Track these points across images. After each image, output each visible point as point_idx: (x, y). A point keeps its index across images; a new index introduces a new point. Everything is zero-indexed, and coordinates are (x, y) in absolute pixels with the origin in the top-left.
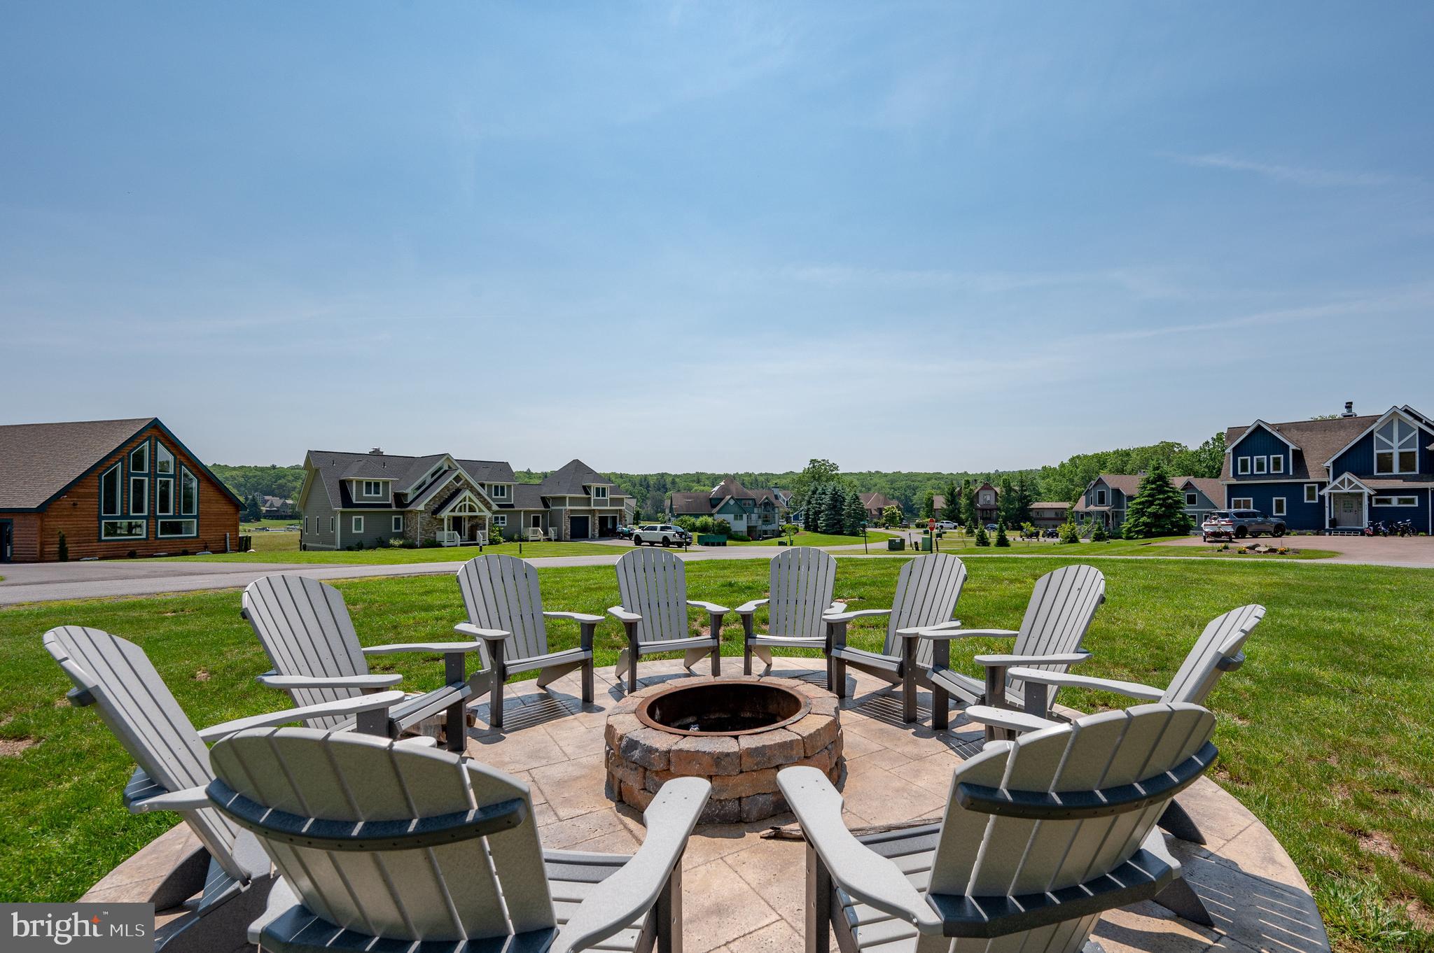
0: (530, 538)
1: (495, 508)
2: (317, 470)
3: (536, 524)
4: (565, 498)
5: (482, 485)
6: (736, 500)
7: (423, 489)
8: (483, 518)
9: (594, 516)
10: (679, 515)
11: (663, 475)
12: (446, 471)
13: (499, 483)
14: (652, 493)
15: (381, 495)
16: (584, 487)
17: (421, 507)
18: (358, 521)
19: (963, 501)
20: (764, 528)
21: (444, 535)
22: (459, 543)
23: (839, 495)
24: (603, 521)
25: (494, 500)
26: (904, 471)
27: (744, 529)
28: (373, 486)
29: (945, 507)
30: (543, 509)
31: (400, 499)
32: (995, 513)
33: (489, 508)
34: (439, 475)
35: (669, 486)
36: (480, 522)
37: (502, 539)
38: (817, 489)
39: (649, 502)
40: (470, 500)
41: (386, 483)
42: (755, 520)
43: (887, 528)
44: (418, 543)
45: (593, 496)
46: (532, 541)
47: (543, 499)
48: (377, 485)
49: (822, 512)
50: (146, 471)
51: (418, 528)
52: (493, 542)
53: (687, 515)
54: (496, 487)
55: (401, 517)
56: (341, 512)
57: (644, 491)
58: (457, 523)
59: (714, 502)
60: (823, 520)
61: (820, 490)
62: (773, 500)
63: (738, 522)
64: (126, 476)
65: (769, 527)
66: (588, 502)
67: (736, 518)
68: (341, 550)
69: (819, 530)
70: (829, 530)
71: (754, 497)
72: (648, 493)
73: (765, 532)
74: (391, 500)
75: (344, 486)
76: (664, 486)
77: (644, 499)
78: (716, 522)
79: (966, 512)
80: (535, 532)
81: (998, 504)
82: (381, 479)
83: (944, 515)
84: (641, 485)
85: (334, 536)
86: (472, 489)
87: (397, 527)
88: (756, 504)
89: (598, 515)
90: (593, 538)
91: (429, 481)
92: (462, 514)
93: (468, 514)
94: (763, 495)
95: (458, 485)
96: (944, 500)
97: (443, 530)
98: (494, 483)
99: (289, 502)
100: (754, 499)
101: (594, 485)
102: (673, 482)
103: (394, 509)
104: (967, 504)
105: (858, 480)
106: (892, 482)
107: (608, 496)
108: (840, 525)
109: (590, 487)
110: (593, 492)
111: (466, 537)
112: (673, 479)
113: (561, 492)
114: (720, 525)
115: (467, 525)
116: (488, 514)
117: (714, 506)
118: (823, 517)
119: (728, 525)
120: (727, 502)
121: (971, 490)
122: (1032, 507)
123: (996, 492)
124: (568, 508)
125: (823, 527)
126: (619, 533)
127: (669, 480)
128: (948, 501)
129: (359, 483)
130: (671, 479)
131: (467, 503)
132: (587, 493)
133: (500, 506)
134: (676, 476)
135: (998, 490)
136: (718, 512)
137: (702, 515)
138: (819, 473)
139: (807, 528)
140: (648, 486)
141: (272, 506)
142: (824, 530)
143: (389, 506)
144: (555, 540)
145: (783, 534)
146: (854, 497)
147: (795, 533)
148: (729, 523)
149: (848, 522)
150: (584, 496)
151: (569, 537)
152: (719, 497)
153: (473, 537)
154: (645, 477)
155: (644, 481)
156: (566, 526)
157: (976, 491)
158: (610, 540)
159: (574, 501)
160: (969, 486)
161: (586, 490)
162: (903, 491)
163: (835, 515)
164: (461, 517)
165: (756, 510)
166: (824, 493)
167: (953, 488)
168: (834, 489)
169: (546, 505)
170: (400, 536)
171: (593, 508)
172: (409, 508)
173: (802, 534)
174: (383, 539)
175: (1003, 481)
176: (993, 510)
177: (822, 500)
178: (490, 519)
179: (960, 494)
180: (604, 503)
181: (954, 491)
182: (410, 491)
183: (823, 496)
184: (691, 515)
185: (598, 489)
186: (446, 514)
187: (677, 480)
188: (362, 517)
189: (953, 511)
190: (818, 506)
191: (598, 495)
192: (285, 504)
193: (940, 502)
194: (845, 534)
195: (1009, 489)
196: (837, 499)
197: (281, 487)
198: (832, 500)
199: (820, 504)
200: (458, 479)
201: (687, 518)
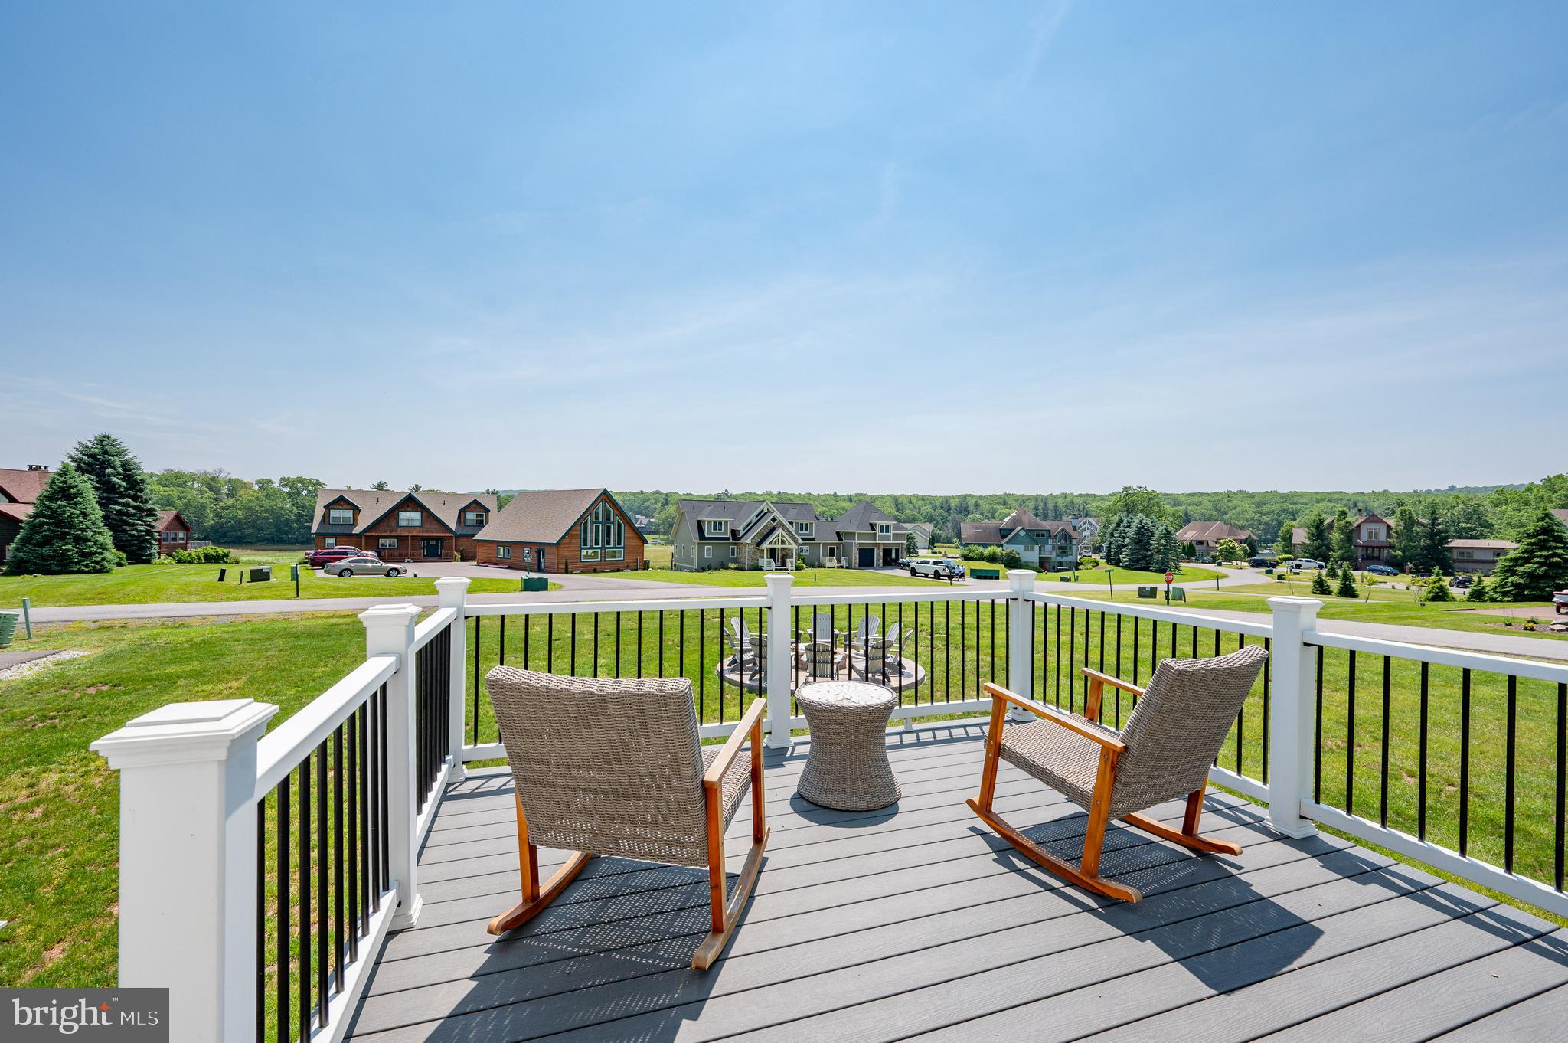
0: (827, 565)
1: (800, 541)
2: (683, 513)
3: (832, 554)
4: (855, 533)
5: (791, 523)
6: (1027, 531)
7: (750, 527)
8: (791, 550)
9: (879, 548)
10: (967, 545)
11: (965, 497)
12: (766, 513)
13: (804, 522)
14: (953, 516)
15: (722, 531)
16: (871, 525)
17: (749, 541)
18: (708, 549)
19: (1335, 536)
20: (1059, 559)
21: (764, 561)
22: (774, 568)
23: (1146, 530)
24: (887, 553)
25: (798, 535)
26: (1283, 490)
27: (1037, 560)
28: (717, 525)
29: (1307, 542)
30: (838, 542)
31: (734, 533)
32: (1386, 551)
33: (796, 542)
34: (761, 516)
35: (971, 508)
36: (789, 552)
37: (805, 566)
38: (1122, 521)
39: (949, 525)
40: (782, 536)
41: (726, 522)
42: (1050, 552)
43: (1220, 564)
44: (746, 567)
45: (878, 532)
46: (828, 568)
47: (838, 534)
48: (720, 523)
49: (1126, 546)
50: (601, 521)
51: (746, 554)
52: (798, 568)
53: (975, 544)
54: (802, 524)
55: (736, 547)
56: (699, 543)
57: (945, 514)
58: (773, 553)
59: (1004, 533)
60: (1127, 555)
61: (1125, 523)
62: (1070, 531)
63: (1029, 553)
64: (592, 523)
65: (1065, 559)
66: (874, 537)
67: (1026, 549)
68: (698, 571)
69: (1121, 564)
70: (1132, 565)
71: (1049, 528)
72: (949, 515)
73: (1061, 564)
74: (729, 535)
75: (700, 524)
76: (966, 509)
77: (945, 521)
78: (1004, 553)
79: (1340, 548)
80: (831, 560)
81: (1391, 541)
82: (722, 520)
83: (1305, 552)
84: (942, 508)
85: (693, 559)
86: (784, 527)
87: (733, 554)
88: (1050, 536)
89: (882, 548)
90: (878, 568)
91: (754, 521)
92: (777, 546)
93: (781, 546)
94: (1058, 526)
95: (774, 524)
96: (1305, 534)
97: (763, 557)
98: (800, 521)
99: (653, 520)
100: (1049, 531)
101: (879, 523)
102: (977, 505)
103: (731, 541)
104: (1342, 540)
105: (1210, 501)
106: (1259, 505)
107: (891, 532)
108: (1146, 561)
109: (875, 524)
110: (878, 529)
111: (779, 563)
112: (976, 502)
113: (851, 528)
114: (1008, 555)
115: (780, 555)
116: (794, 547)
117: (1004, 537)
118: (1126, 551)
119: (1017, 556)
120: (1017, 533)
121: (1347, 522)
122: (1450, 545)
123: (1389, 527)
124: (857, 541)
125: (1125, 561)
126: (900, 564)
127: (971, 502)
128: (1313, 535)
129: (709, 522)
130: (974, 501)
131: (780, 538)
132: (873, 529)
133: (803, 539)
134: (981, 498)
135: (1392, 522)
136: (1007, 543)
137: (991, 545)
138: (1131, 502)
139: (1109, 561)
140: (949, 509)
141: (641, 523)
142: (1127, 565)
143: (728, 539)
144: (847, 568)
145: (1081, 567)
146: (1164, 531)
147: (1094, 567)
148: (1018, 554)
149: (1157, 557)
150: (871, 532)
151: (857, 566)
152: (1009, 528)
153: (784, 564)
154: (947, 500)
155: (945, 504)
156: (855, 557)
157: (1355, 525)
158: (892, 569)
159: (861, 536)
160: (1344, 518)
161: (872, 527)
162: (1275, 517)
163: (1141, 549)
164: (775, 549)
165: (1050, 541)
166: (1129, 526)
167: (1320, 520)
168: (1141, 522)
169: (840, 539)
170: (735, 561)
171: (878, 542)
172: (741, 541)
173: (1102, 568)
174: (724, 563)
175: (1401, 513)
176: (1383, 547)
177: (1126, 533)
178: (797, 550)
179: (1331, 526)
180: (888, 538)
181: (1322, 523)
182: (741, 528)
183: (1127, 529)
184: (979, 545)
185: (882, 526)
186: (765, 546)
187: (981, 502)
188: (711, 547)
189: (1319, 547)
190: (1121, 539)
191: (882, 531)
192: (650, 522)
193: (1300, 536)
194: (1151, 571)
195: (1410, 522)
196: (1144, 534)
197: (646, 508)
198: (1137, 534)
199: (1124, 538)
200: (774, 520)
201: (975, 547)
